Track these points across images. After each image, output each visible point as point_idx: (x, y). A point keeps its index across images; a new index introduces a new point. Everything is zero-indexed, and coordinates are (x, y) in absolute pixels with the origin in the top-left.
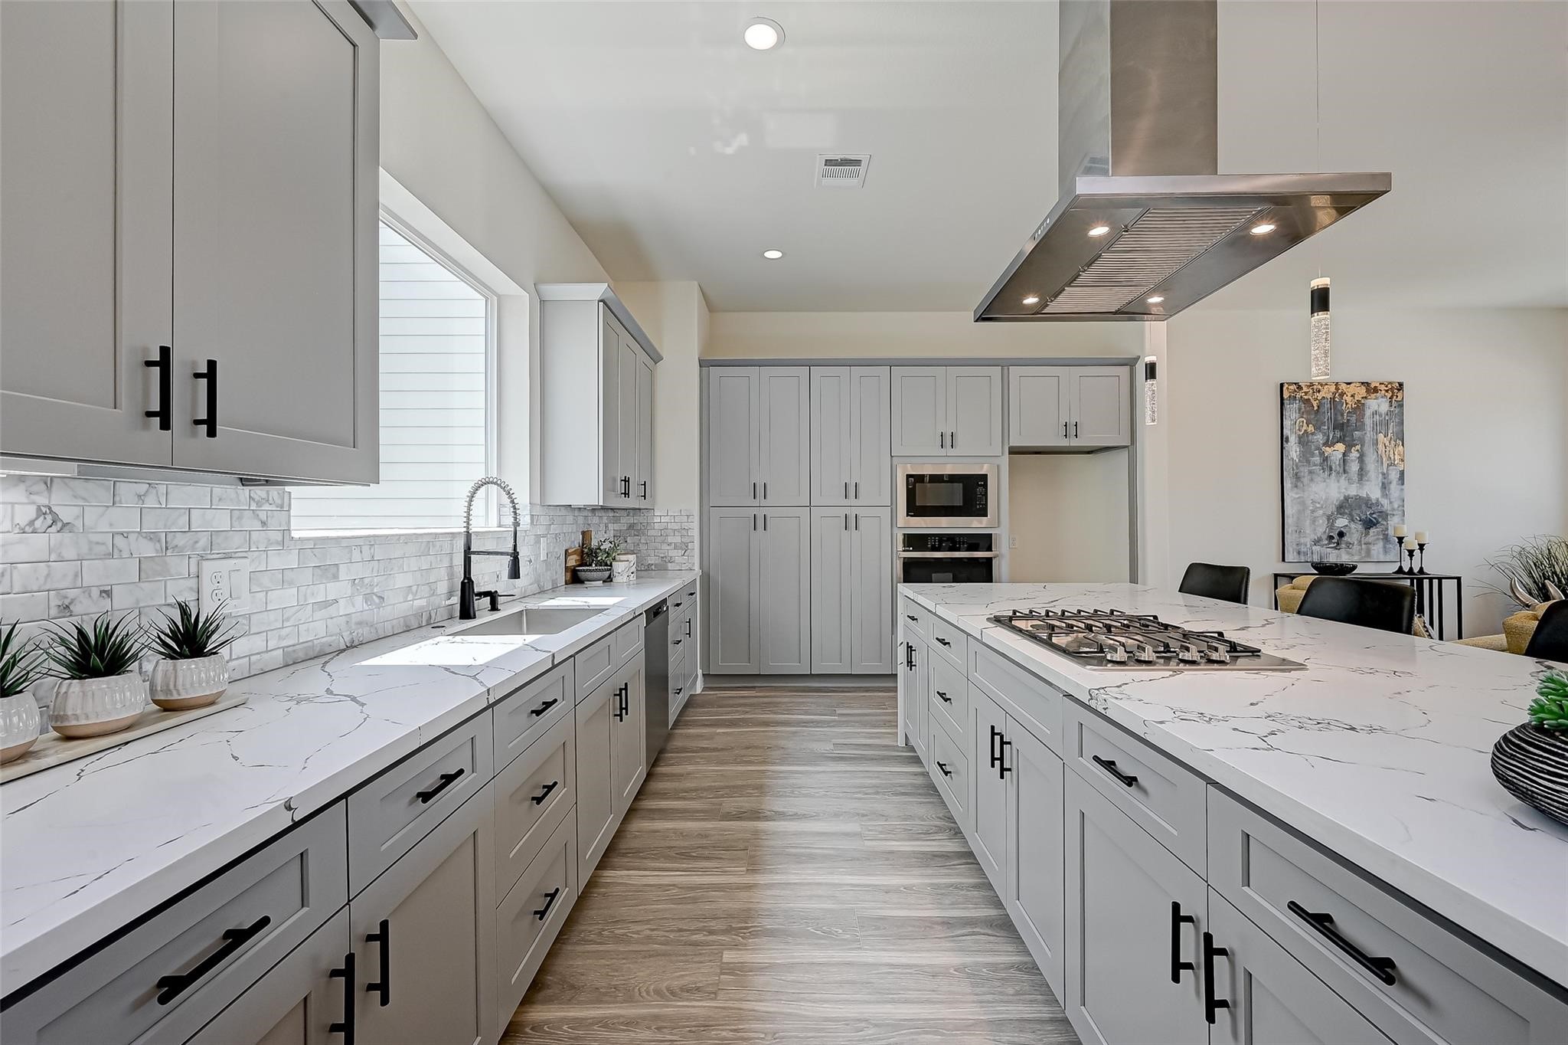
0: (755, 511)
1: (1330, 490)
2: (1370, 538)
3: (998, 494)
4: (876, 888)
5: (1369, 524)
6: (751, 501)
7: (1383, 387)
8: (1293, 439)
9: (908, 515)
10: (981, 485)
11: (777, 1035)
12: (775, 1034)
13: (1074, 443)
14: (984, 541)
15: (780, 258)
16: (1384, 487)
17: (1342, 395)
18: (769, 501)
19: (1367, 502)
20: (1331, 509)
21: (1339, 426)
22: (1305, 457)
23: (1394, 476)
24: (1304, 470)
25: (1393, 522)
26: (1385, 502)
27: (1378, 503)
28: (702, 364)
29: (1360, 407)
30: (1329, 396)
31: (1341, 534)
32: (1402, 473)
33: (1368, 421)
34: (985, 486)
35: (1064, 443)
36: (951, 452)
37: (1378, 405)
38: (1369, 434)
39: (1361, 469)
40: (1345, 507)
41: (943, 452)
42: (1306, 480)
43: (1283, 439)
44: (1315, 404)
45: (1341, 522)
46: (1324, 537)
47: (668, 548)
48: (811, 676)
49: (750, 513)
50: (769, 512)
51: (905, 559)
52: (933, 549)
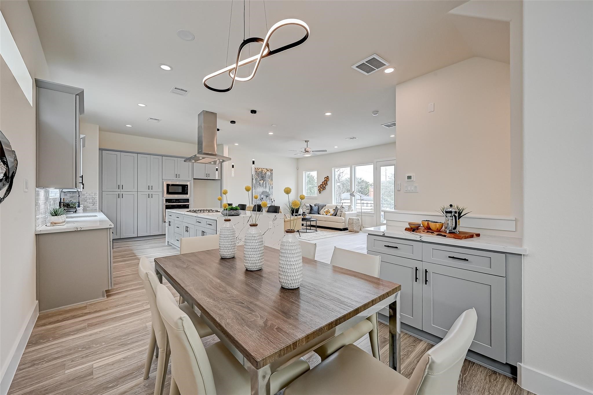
0: (119, 193)
1: (260, 190)
2: (267, 199)
3: (191, 189)
5: (267, 196)
6: (117, 190)
7: (269, 170)
8: (254, 179)
9: (167, 194)
13: (209, 178)
14: (187, 200)
15: (131, 127)
16: (269, 189)
17: (263, 171)
18: (124, 190)
19: (266, 192)
20: (261, 193)
21: (262, 177)
22: (256, 182)
23: (271, 187)
24: (256, 186)
25: (271, 196)
26: (269, 192)
27: (268, 192)
28: (101, 150)
29: (266, 173)
30: (261, 171)
31: (262, 199)
32: (272, 187)
33: (267, 176)
34: (187, 187)
35: (206, 178)
36: (178, 179)
37: (268, 173)
38: (267, 179)
39: (266, 186)
40: (263, 193)
41: (177, 179)
42: (256, 188)
43: (253, 179)
44: (258, 172)
45: (262, 196)
46: (259, 199)
47: (87, 203)
48: (138, 237)
49: (117, 193)
50: (124, 193)
51: (166, 205)
52: (174, 202)
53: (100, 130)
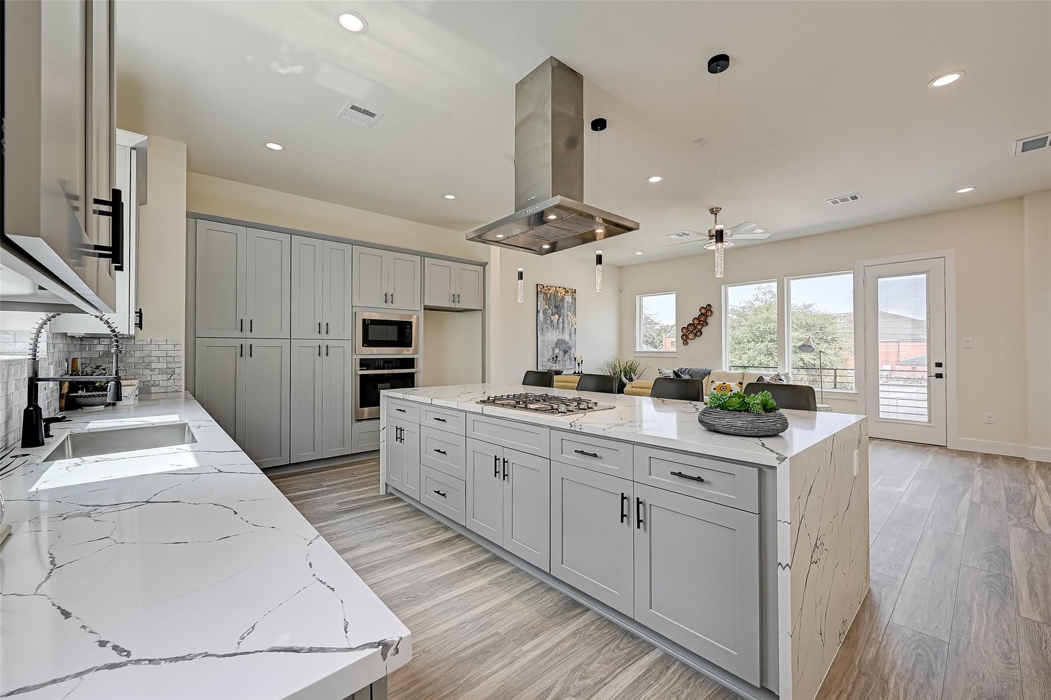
0: (243, 341)
1: (552, 336)
2: (565, 359)
3: (419, 333)
4: (424, 567)
5: (565, 352)
6: (238, 334)
7: (570, 291)
8: (541, 312)
9: (363, 346)
10: (408, 328)
11: (425, 651)
12: (424, 651)
13: (458, 306)
14: (410, 363)
15: (281, 150)
16: (570, 335)
17: (557, 292)
18: (253, 335)
19: (564, 342)
20: (554, 345)
21: (556, 307)
22: (545, 319)
23: (573, 331)
24: (545, 326)
25: (573, 350)
26: (570, 342)
27: (568, 343)
28: (191, 216)
29: (563, 299)
30: (553, 292)
31: (557, 357)
32: (575, 329)
33: (565, 305)
34: (411, 328)
35: (452, 305)
36: (390, 305)
37: (568, 298)
38: (566, 311)
39: (563, 327)
40: (559, 343)
41: (386, 306)
42: (545, 331)
43: (538, 311)
44: (549, 295)
45: (557, 351)
46: (551, 358)
47: (151, 373)
48: (290, 465)
49: (238, 343)
50: (255, 343)
51: (361, 376)
52: (379, 368)
53: (191, 168)
